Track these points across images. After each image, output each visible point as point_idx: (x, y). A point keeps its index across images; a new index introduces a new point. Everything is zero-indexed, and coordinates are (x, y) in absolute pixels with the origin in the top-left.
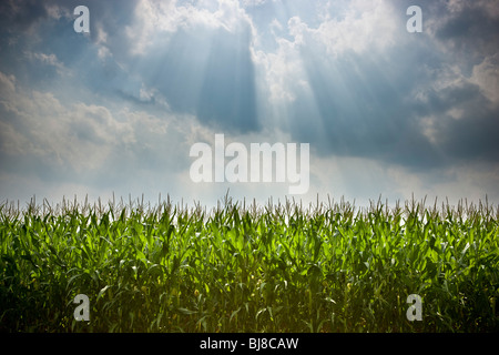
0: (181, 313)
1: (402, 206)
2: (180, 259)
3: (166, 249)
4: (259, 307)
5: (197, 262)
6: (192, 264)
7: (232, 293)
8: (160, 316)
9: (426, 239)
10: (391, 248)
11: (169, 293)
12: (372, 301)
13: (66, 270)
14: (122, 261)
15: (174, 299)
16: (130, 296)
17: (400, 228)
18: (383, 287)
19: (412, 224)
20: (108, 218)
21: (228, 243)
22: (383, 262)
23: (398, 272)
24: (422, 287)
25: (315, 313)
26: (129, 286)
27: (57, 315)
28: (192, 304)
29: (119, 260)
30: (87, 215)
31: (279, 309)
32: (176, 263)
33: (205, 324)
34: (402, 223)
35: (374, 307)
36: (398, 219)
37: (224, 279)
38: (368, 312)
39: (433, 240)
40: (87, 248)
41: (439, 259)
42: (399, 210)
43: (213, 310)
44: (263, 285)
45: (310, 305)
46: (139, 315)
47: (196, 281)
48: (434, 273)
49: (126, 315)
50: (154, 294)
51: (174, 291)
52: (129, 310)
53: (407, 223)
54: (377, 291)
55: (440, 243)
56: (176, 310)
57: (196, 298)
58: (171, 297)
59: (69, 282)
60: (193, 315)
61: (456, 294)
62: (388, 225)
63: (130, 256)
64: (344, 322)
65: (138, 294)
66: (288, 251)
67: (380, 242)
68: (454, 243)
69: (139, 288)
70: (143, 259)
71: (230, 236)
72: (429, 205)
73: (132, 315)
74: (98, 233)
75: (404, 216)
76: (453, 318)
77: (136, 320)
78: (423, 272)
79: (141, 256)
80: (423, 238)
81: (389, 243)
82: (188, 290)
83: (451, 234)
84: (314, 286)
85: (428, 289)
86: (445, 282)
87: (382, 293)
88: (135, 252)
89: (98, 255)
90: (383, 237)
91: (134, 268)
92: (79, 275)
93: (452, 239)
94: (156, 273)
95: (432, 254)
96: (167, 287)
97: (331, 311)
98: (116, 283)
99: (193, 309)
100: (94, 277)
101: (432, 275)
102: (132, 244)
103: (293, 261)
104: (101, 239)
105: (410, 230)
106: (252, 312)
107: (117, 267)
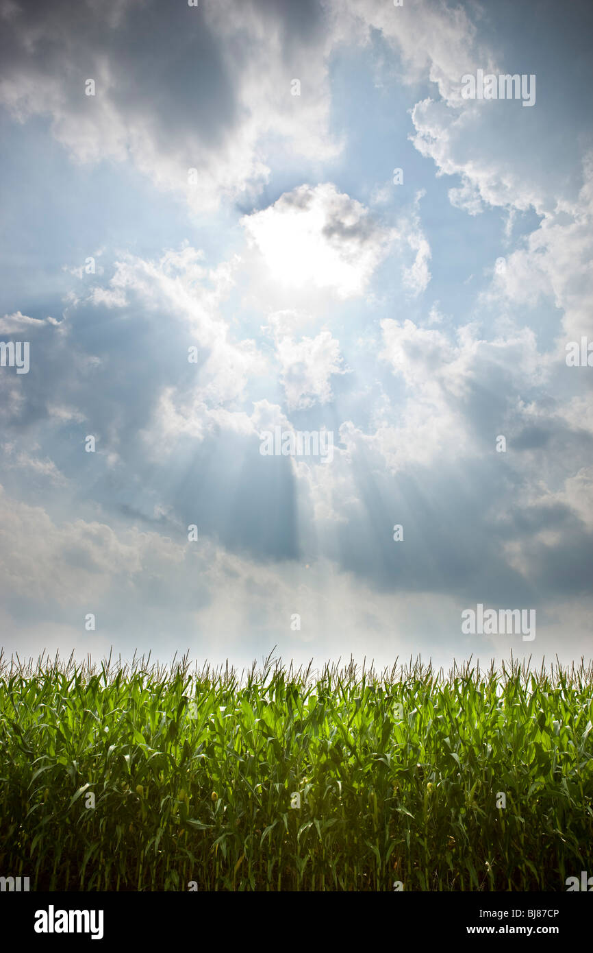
0: (191, 828)
1: (498, 668)
2: (194, 743)
3: (174, 729)
4: (304, 820)
5: (217, 749)
6: (210, 752)
7: (265, 797)
8: (160, 832)
9: (533, 716)
10: (486, 729)
11: (175, 796)
12: (463, 811)
13: (33, 759)
14: (112, 748)
15: (182, 807)
16: (119, 800)
17: (496, 701)
18: (477, 787)
19: (512, 694)
20: (97, 683)
21: (262, 723)
22: (476, 750)
23: (497, 767)
24: (532, 789)
25: (383, 828)
26: (119, 787)
27: (11, 830)
28: (207, 812)
29: (108, 744)
30: (70, 675)
31: (331, 823)
32: (188, 751)
33: (223, 847)
34: (499, 692)
35: (465, 820)
36: (493, 686)
37: (254, 776)
38: (459, 828)
39: (542, 718)
40: (65, 726)
41: (553, 746)
42: (494, 675)
43: (238, 821)
44: (308, 787)
45: (375, 816)
46: (131, 828)
47: (215, 777)
48: (548, 766)
49: (110, 830)
50: (155, 796)
51: (182, 793)
52: (116, 823)
53: (507, 691)
54: (469, 795)
55: (552, 721)
56: (184, 823)
57: (213, 803)
58: (177, 803)
59: (35, 775)
60: (208, 831)
61: (580, 799)
62: (481, 696)
63: (123, 741)
64: (424, 843)
65: (131, 799)
66: (346, 735)
67: (471, 721)
68: (571, 722)
69: (133, 789)
70: (142, 744)
71: (267, 714)
72: (535, 668)
73: (120, 831)
74: (83, 705)
75: (502, 682)
76: (578, 837)
77: (125, 838)
78: (532, 766)
79: (139, 740)
80: (529, 714)
81: (483, 724)
82: (202, 791)
83: (567, 710)
84: (382, 787)
85: (540, 792)
86: (564, 781)
87: (476, 797)
88: (132, 734)
89: (81, 736)
90: (474, 714)
91: (127, 757)
92: (50, 766)
93: (567, 717)
94: (159, 765)
95: (542, 738)
96: (173, 788)
97: (404, 827)
98: (102, 780)
99: (208, 821)
100: (70, 771)
101: (544, 771)
102: (128, 721)
103: (353, 749)
104: (86, 713)
105: (510, 703)
106: (293, 827)
107: (104, 756)
